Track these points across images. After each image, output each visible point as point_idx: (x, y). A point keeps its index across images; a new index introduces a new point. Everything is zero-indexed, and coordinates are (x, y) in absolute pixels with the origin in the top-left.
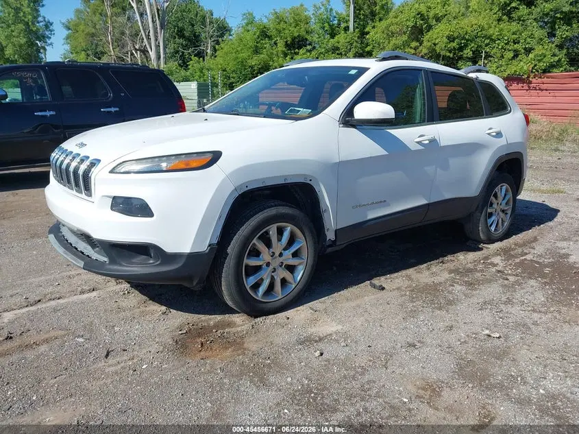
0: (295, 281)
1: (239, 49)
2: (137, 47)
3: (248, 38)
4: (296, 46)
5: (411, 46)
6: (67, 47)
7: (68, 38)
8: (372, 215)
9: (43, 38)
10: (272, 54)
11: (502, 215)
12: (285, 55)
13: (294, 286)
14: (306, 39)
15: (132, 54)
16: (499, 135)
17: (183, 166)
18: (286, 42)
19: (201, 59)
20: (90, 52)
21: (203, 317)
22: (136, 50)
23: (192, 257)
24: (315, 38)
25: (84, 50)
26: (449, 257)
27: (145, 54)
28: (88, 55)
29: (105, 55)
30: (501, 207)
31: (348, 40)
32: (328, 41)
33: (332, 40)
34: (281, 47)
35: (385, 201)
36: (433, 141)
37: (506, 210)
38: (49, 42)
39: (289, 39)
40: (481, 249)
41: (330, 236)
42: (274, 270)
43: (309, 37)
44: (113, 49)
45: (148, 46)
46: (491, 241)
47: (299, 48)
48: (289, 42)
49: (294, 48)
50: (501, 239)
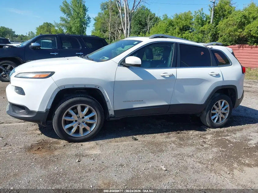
0: (90, 130)
1: (159, 30)
2: (120, 28)
3: (164, 26)
4: (184, 30)
5: (238, 31)
6: (94, 28)
7: (94, 24)
8: (135, 106)
9: (86, 24)
10: (173, 33)
11: (222, 115)
12: (179, 33)
13: (90, 132)
14: (189, 27)
15: (117, 31)
16: (218, 76)
17: (38, 77)
18: (180, 28)
19: (144, 34)
20: (101, 30)
21: (51, 139)
22: (119, 30)
23: (39, 113)
24: (194, 26)
25: (99, 29)
26: (185, 131)
27: (122, 31)
28: (101, 31)
29: (107, 32)
30: (221, 111)
31: (209, 28)
32: (200, 28)
33: (202, 27)
34: (177, 29)
35: (143, 101)
36: (172, 76)
37: (225, 113)
38: (88, 25)
39: (181, 26)
40: (205, 131)
41: (111, 112)
42: (79, 124)
43: (191, 26)
44: (110, 29)
45: (123, 28)
46: (214, 127)
47: (185, 31)
48: (181, 28)
49: (183, 31)
50: (221, 127)
